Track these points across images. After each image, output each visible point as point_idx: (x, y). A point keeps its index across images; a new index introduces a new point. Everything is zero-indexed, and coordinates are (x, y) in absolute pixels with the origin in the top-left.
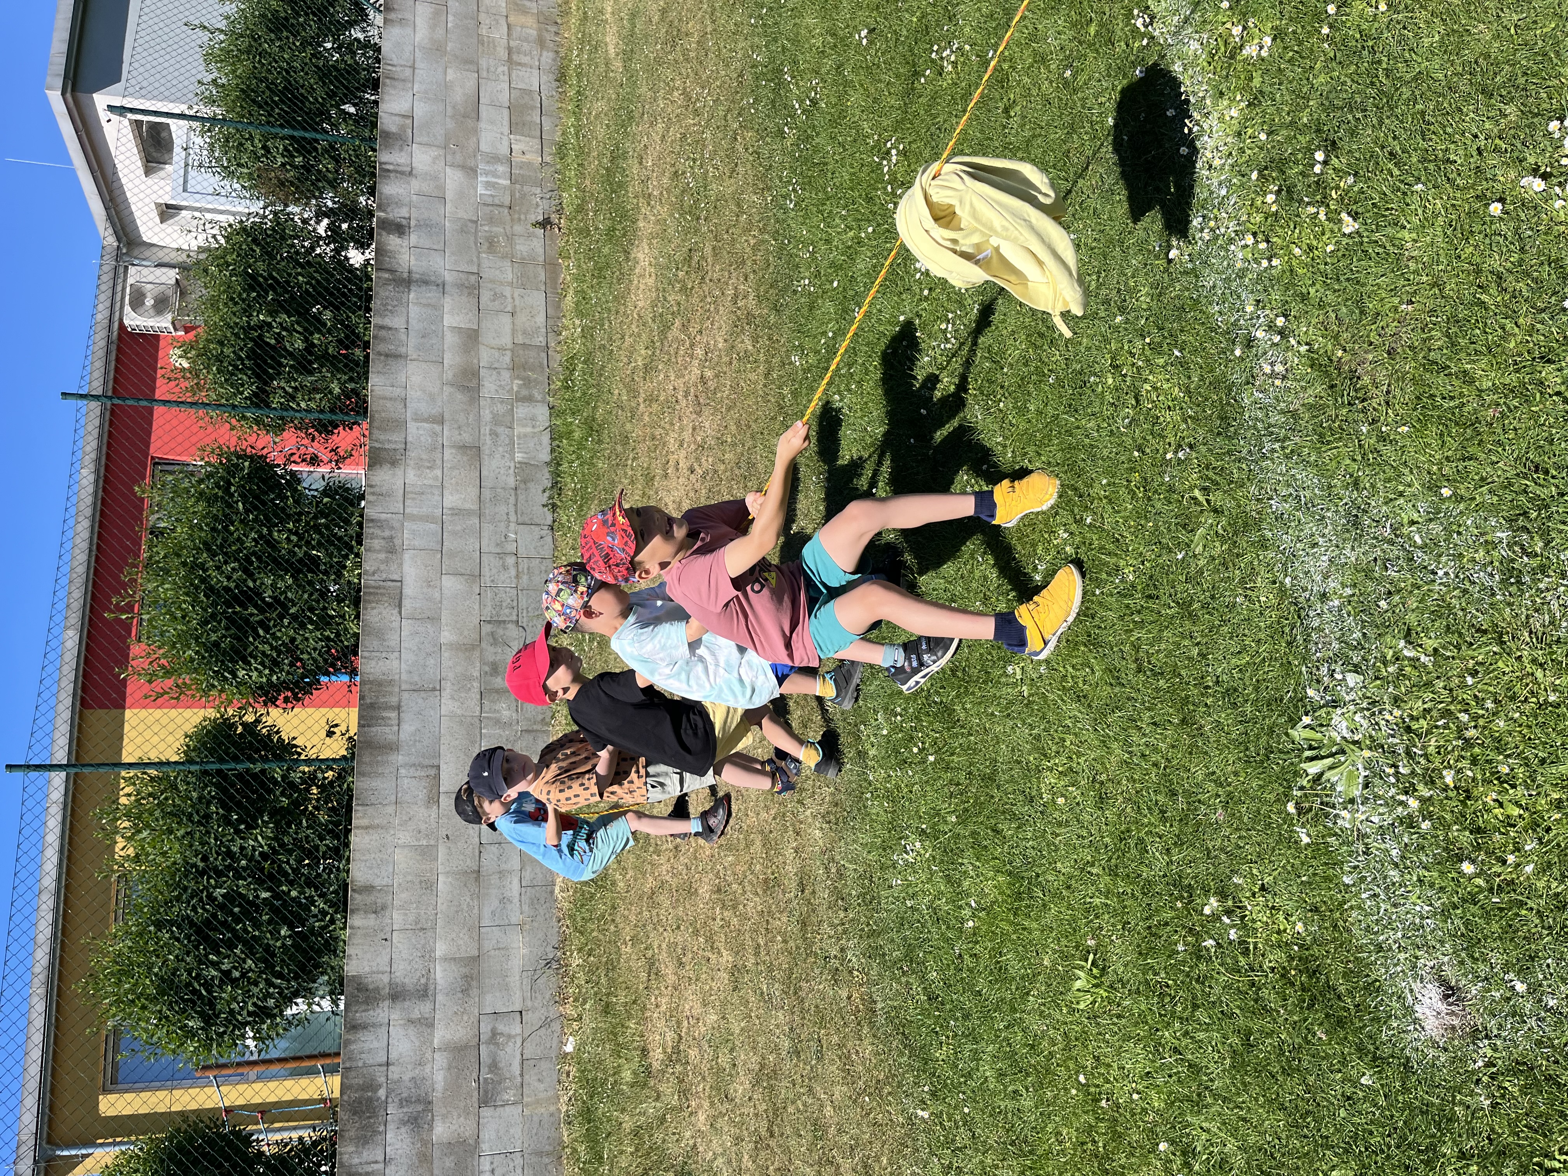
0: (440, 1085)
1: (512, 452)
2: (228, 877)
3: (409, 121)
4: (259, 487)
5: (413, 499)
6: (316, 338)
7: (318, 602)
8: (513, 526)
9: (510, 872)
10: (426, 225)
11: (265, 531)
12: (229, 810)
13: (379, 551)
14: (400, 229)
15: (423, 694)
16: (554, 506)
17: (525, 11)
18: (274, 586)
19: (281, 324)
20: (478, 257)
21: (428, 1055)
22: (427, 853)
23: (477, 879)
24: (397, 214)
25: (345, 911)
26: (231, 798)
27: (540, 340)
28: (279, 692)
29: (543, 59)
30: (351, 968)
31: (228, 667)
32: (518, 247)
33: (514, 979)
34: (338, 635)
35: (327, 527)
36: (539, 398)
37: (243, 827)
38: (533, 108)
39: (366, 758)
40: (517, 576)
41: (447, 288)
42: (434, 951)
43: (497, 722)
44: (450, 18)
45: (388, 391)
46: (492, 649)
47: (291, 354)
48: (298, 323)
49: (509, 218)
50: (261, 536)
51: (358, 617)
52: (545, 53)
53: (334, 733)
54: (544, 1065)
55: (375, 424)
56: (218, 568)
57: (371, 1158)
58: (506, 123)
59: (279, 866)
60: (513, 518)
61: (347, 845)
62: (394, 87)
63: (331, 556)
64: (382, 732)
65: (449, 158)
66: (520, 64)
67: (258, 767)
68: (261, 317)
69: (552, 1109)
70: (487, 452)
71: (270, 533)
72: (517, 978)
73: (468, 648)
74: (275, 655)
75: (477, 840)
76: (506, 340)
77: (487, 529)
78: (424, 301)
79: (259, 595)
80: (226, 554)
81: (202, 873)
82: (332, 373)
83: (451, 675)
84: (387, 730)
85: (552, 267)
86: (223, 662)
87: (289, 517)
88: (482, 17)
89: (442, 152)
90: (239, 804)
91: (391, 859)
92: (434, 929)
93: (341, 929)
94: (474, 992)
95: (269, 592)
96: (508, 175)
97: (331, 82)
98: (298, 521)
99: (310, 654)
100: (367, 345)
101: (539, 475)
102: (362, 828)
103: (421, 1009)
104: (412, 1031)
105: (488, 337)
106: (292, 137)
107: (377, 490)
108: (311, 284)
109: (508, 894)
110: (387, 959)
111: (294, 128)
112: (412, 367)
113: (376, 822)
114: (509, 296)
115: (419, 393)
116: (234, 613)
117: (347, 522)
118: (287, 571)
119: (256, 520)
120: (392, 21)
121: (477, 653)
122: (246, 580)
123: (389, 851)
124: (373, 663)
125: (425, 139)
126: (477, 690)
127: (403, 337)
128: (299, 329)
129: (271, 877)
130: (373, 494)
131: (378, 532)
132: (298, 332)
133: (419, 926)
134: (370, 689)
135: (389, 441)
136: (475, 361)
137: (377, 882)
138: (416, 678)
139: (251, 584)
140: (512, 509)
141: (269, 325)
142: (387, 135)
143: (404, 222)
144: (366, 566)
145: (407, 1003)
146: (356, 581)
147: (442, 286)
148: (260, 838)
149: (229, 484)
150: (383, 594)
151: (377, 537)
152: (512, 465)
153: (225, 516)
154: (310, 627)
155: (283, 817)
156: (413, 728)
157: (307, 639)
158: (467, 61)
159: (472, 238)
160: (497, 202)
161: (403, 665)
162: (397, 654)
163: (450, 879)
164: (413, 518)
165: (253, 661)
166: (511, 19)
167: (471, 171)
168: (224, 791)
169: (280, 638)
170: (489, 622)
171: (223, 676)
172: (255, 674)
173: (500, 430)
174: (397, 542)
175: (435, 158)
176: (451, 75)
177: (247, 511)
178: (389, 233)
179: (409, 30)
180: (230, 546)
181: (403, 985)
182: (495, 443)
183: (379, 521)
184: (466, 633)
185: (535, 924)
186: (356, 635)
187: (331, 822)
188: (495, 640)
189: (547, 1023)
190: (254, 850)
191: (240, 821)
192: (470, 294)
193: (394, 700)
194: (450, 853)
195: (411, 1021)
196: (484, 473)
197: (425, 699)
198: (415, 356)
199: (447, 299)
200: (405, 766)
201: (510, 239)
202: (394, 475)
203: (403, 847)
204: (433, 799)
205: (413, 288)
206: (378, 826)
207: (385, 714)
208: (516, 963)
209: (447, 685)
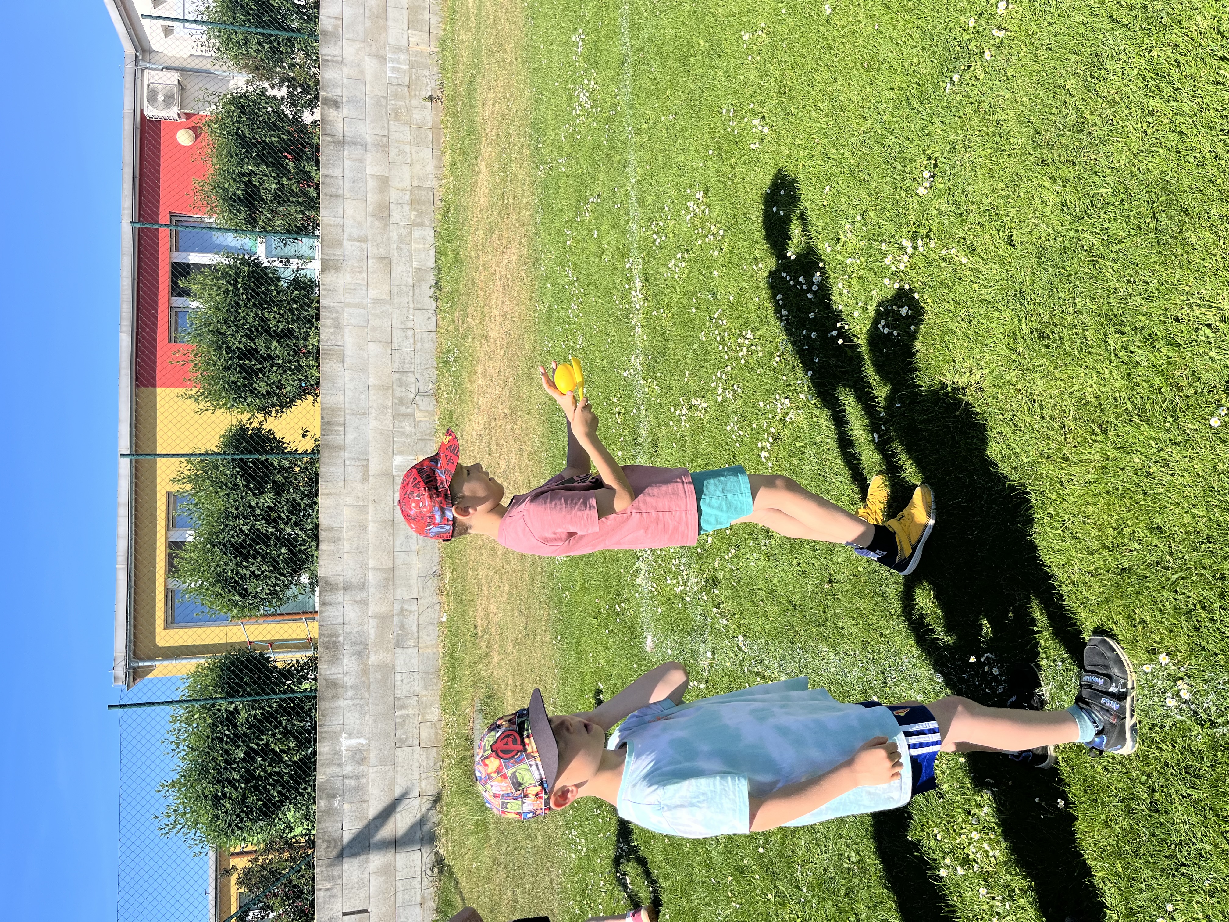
0: (372, 636)
1: (411, 261)
2: (249, 519)
3: (340, 22)
4: (255, 284)
5: (350, 293)
6: (285, 181)
8: (411, 311)
10: (354, 101)
11: (260, 312)
12: (249, 482)
13: (330, 327)
14: (336, 104)
15: (358, 416)
16: (437, 298)
19: (262, 172)
20: (388, 124)
21: (366, 620)
22: (363, 509)
23: (392, 526)
24: (335, 95)
25: (317, 541)
26: (250, 475)
27: (428, 183)
28: (272, 409)
30: (322, 571)
31: (242, 395)
32: (414, 116)
33: (414, 581)
34: (306, 377)
35: (297, 309)
36: (428, 224)
37: (257, 492)
38: (423, 8)
39: (326, 455)
40: (414, 344)
41: (369, 147)
42: (368, 565)
43: (403, 434)
45: (332, 220)
46: (399, 389)
48: (273, 171)
49: (408, 94)
50: (258, 315)
51: (318, 367)
53: (306, 435)
54: (430, 627)
55: (325, 243)
56: (233, 335)
57: (336, 671)
58: (406, 21)
59: (279, 514)
60: (411, 305)
61: (317, 504)
63: (300, 328)
64: (335, 439)
65: (368, 49)
67: (264, 458)
68: (249, 167)
69: (435, 650)
70: (395, 261)
71: (263, 314)
73: (385, 388)
74: (269, 389)
76: (407, 184)
77: (396, 313)
78: (353, 157)
79: (258, 352)
80: (237, 326)
81: (235, 517)
83: (375, 405)
84: (338, 437)
85: (437, 129)
86: (239, 393)
89: (362, 45)
90: (254, 479)
91: (342, 513)
92: (368, 552)
93: (315, 550)
94: (391, 587)
95: (264, 351)
96: (407, 62)
100: (318, 187)
101: (427, 277)
102: (325, 494)
103: (362, 595)
104: (356, 607)
105: (395, 182)
106: (263, 34)
107: (327, 287)
110: (341, 568)
111: (263, 27)
112: (347, 203)
113: (333, 491)
114: (408, 151)
115: (351, 222)
116: (244, 363)
117: (310, 307)
118: (274, 338)
119: (254, 305)
121: (390, 392)
122: (250, 343)
123: (341, 508)
124: (328, 397)
125: (350, 36)
126: (390, 414)
127: (341, 182)
128: (273, 174)
129: (274, 520)
130: (325, 290)
131: (328, 314)
132: (273, 177)
133: (359, 551)
134: (327, 413)
135: (334, 255)
136: (387, 199)
137: (335, 525)
138: (354, 406)
139: (252, 345)
140: (411, 299)
141: (255, 173)
142: (325, 33)
143: (339, 99)
144: (322, 337)
145: (354, 592)
146: (316, 345)
147: (365, 146)
148: (266, 498)
149: (237, 282)
150: (333, 354)
151: (328, 318)
152: (411, 270)
153: (236, 302)
154: (290, 373)
155: (279, 487)
156: (352, 437)
157: (288, 380)
159: (384, 110)
160: (400, 82)
161: (346, 399)
162: (342, 392)
163: (376, 525)
164: (350, 305)
167: (382, 59)
168: (245, 470)
169: (272, 379)
171: (239, 400)
173: (403, 246)
174: (341, 321)
175: (359, 50)
177: (248, 300)
178: (329, 105)
180: (239, 321)
181: (351, 582)
182: (400, 255)
183: (329, 307)
184: (383, 379)
185: (425, 551)
186: (318, 379)
187: (307, 490)
188: (401, 384)
189: (432, 605)
190: (264, 505)
191: (255, 488)
192: (383, 151)
193: (341, 420)
194: (376, 510)
195: (355, 601)
196: (393, 275)
197: (359, 419)
198: (348, 196)
199: (369, 155)
200: (349, 459)
201: (409, 109)
202: (337, 277)
203: (349, 506)
204: (366, 479)
205: (346, 148)
206: (334, 494)
207: (336, 428)
208: (414, 573)
209: (372, 411)
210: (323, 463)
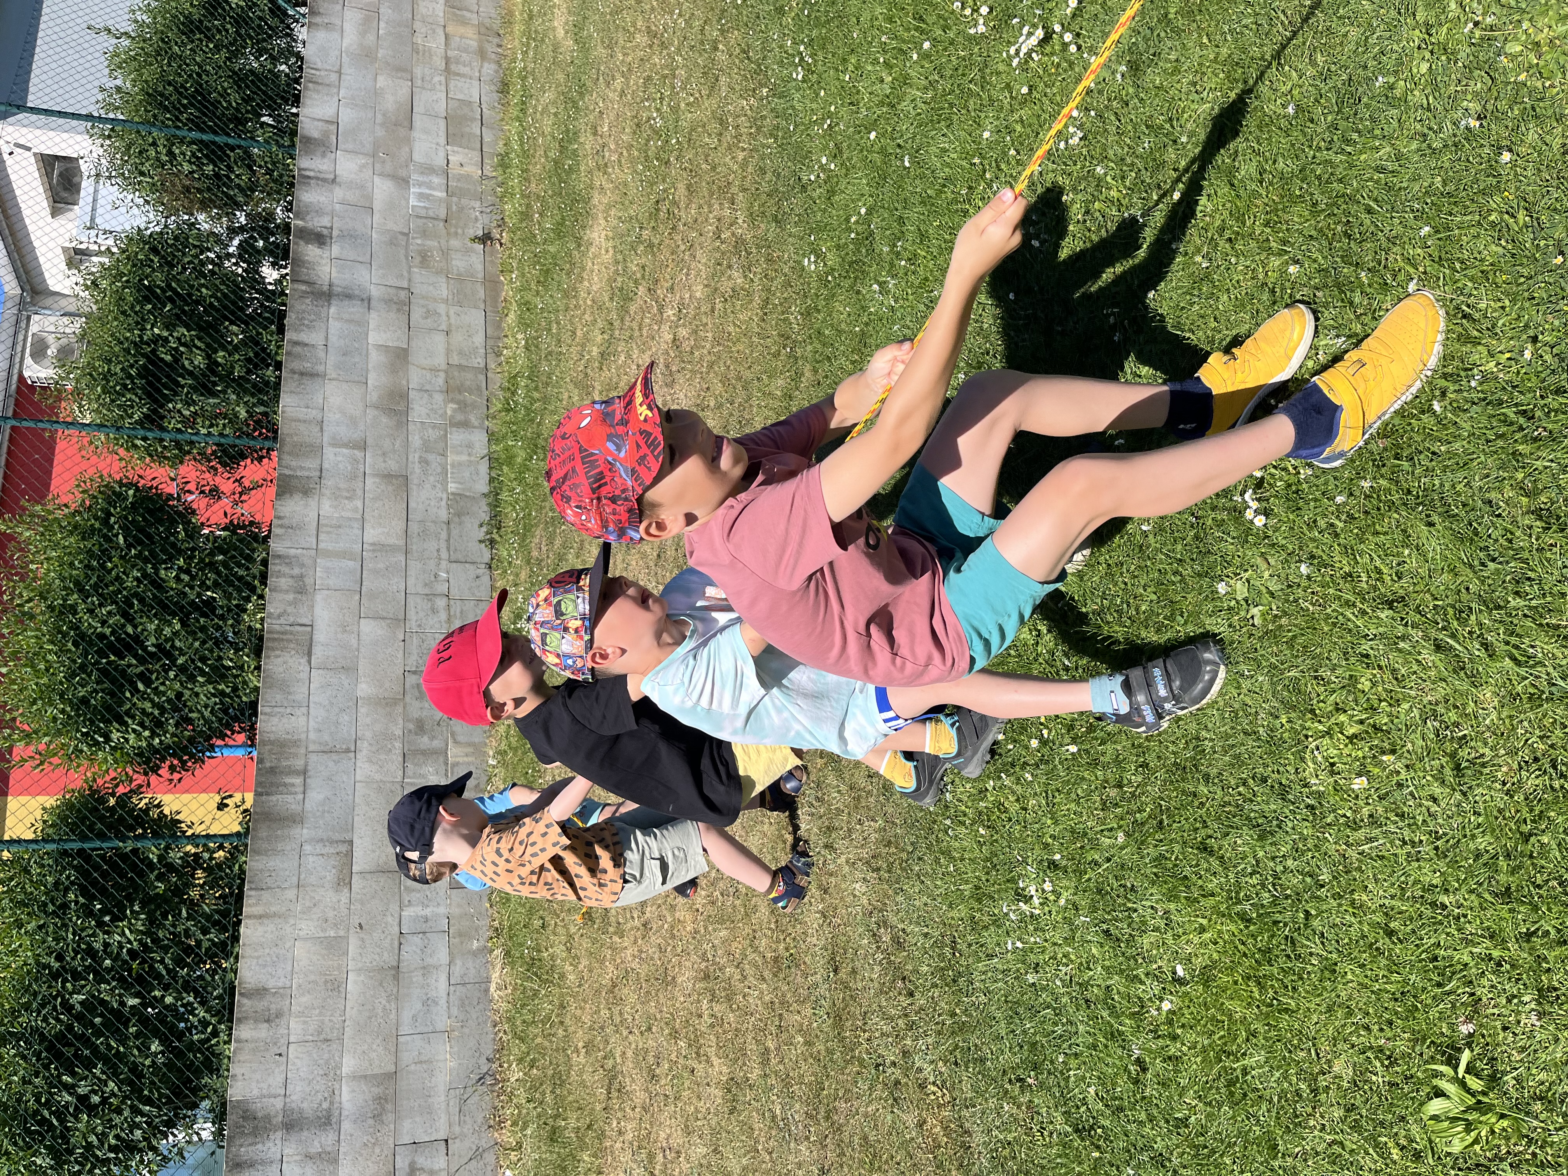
1: (445, 483)
2: (86, 979)
3: (333, 127)
4: (145, 519)
5: (328, 533)
6: (220, 356)
7: (211, 651)
8: (444, 564)
9: (436, 968)
10: (350, 236)
11: (149, 569)
12: (91, 898)
13: (287, 592)
14: (320, 239)
15: (334, 756)
16: (492, 542)
17: (464, 22)
18: (159, 631)
19: (179, 339)
20: (409, 272)
22: (334, 946)
23: (396, 978)
24: (318, 223)
25: (231, 1020)
26: (94, 883)
27: (478, 362)
28: (163, 759)
29: (484, 70)
30: (236, 1092)
31: (100, 729)
32: (454, 262)
33: (439, 1099)
34: (235, 689)
35: (224, 564)
36: (476, 424)
37: (107, 918)
38: (473, 120)
39: (263, 833)
40: (449, 620)
41: (373, 303)
42: (340, 1068)
44: (382, 25)
45: (302, 413)
46: (417, 704)
47: (191, 374)
48: (200, 339)
49: (444, 231)
50: (145, 575)
51: (258, 668)
52: (486, 65)
53: (227, 805)
55: (286, 450)
56: (91, 611)
58: (442, 133)
59: (151, 967)
60: (444, 554)
61: (236, 938)
62: (318, 92)
63: (229, 597)
64: (285, 801)
65: (378, 166)
66: (458, 74)
67: (129, 846)
68: (156, 331)
70: (416, 481)
71: (157, 573)
72: (443, 1098)
73: (389, 703)
74: (156, 712)
75: (397, 929)
76: (440, 361)
77: (415, 567)
78: (346, 316)
79: (141, 644)
80: (101, 595)
81: (55, 975)
82: (238, 395)
83: (368, 734)
84: (289, 798)
85: (492, 284)
86: (92, 723)
87: (180, 552)
88: (417, 25)
89: (369, 161)
90: (103, 891)
91: (289, 955)
92: (341, 1039)
93: (225, 1043)
94: (390, 1117)
95: (153, 640)
96: (444, 187)
97: (247, 87)
98: (191, 558)
99: (199, 711)
100: (278, 366)
101: (475, 508)
102: (255, 917)
103: (323, 1140)
104: (310, 1169)
105: (419, 357)
106: (201, 141)
107: (285, 522)
108: (217, 298)
109: (433, 994)
110: (280, 1079)
111: (202, 131)
112: (330, 388)
113: (273, 909)
114: (443, 313)
115: (337, 416)
116: (109, 663)
117: (250, 559)
118: (174, 614)
119: (139, 556)
120: (317, 25)
121: (399, 709)
122: (124, 626)
123: (288, 945)
124: (275, 720)
125: (350, 146)
126: (399, 751)
127: (322, 354)
128: (199, 344)
129: (140, 979)
130: (281, 526)
131: (285, 569)
132: (198, 348)
133: (322, 1037)
134: (270, 751)
135: (302, 468)
136: (404, 382)
137: (271, 984)
138: (326, 737)
139: (130, 630)
140: (443, 545)
141: (166, 340)
142: (308, 140)
143: (325, 232)
144: (270, 608)
145: (305, 1133)
146: (258, 626)
147: (367, 301)
148: (127, 932)
149: (109, 514)
150: (289, 641)
151: (284, 575)
152: (445, 496)
153: (103, 551)
154: (200, 679)
155: (159, 907)
156: (321, 797)
157: (197, 695)
158: (399, 69)
159: (403, 252)
160: (431, 214)
161: (312, 723)
162: (304, 710)
163: (362, 978)
164: (328, 554)
165: (130, 721)
166: (449, 29)
167: (403, 182)
168: (85, 874)
169: (164, 693)
170: (415, 672)
171: (93, 738)
172: (132, 737)
173: (431, 457)
174: (309, 581)
175: (363, 166)
176: (382, 81)
177: (129, 546)
178: (307, 243)
179: (336, 35)
180: (107, 586)
181: (301, 1111)
182: (425, 472)
183: (288, 557)
184: (387, 685)
185: (466, 1030)
186: (257, 689)
187: (217, 911)
189: (478, 1154)
190: (121, 947)
191: (104, 912)
192: (399, 310)
193: (299, 763)
194: (362, 947)
195: (309, 1157)
196: (412, 505)
197: (336, 762)
198: (334, 376)
199: (373, 315)
200: (310, 841)
201: (446, 253)
202: (306, 506)
203: (305, 939)
204: (345, 879)
205: (333, 302)
206: (275, 915)
207: (288, 780)
208: (442, 1080)
209: (364, 746)
210: (257, 852)
